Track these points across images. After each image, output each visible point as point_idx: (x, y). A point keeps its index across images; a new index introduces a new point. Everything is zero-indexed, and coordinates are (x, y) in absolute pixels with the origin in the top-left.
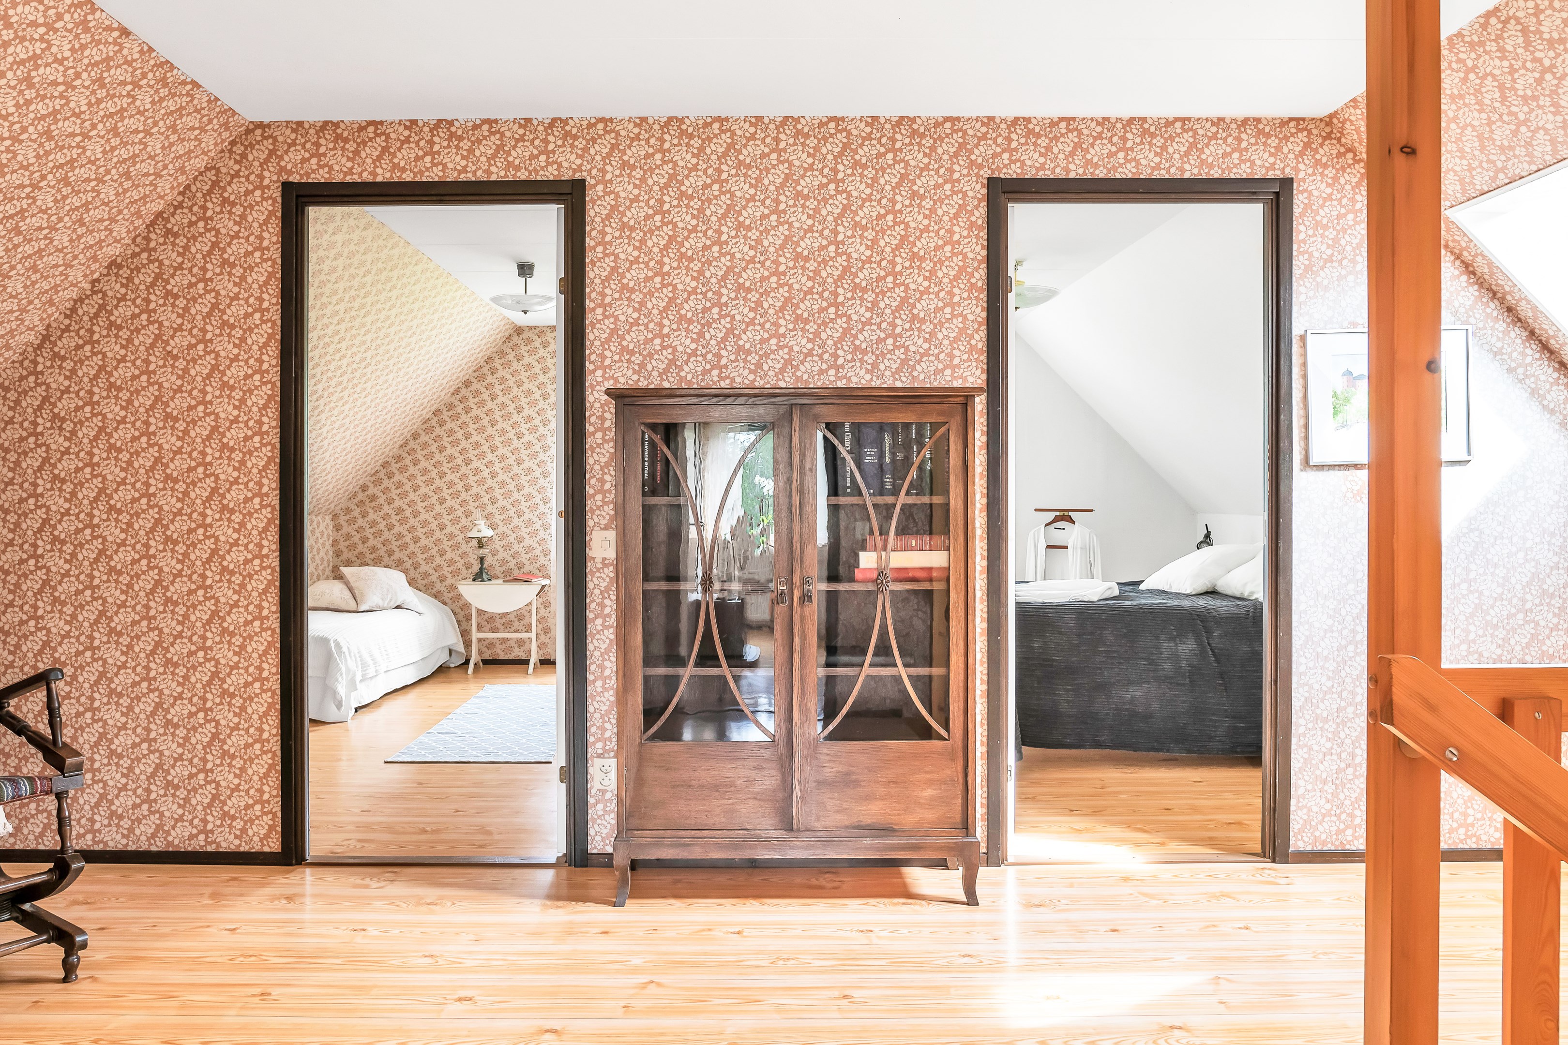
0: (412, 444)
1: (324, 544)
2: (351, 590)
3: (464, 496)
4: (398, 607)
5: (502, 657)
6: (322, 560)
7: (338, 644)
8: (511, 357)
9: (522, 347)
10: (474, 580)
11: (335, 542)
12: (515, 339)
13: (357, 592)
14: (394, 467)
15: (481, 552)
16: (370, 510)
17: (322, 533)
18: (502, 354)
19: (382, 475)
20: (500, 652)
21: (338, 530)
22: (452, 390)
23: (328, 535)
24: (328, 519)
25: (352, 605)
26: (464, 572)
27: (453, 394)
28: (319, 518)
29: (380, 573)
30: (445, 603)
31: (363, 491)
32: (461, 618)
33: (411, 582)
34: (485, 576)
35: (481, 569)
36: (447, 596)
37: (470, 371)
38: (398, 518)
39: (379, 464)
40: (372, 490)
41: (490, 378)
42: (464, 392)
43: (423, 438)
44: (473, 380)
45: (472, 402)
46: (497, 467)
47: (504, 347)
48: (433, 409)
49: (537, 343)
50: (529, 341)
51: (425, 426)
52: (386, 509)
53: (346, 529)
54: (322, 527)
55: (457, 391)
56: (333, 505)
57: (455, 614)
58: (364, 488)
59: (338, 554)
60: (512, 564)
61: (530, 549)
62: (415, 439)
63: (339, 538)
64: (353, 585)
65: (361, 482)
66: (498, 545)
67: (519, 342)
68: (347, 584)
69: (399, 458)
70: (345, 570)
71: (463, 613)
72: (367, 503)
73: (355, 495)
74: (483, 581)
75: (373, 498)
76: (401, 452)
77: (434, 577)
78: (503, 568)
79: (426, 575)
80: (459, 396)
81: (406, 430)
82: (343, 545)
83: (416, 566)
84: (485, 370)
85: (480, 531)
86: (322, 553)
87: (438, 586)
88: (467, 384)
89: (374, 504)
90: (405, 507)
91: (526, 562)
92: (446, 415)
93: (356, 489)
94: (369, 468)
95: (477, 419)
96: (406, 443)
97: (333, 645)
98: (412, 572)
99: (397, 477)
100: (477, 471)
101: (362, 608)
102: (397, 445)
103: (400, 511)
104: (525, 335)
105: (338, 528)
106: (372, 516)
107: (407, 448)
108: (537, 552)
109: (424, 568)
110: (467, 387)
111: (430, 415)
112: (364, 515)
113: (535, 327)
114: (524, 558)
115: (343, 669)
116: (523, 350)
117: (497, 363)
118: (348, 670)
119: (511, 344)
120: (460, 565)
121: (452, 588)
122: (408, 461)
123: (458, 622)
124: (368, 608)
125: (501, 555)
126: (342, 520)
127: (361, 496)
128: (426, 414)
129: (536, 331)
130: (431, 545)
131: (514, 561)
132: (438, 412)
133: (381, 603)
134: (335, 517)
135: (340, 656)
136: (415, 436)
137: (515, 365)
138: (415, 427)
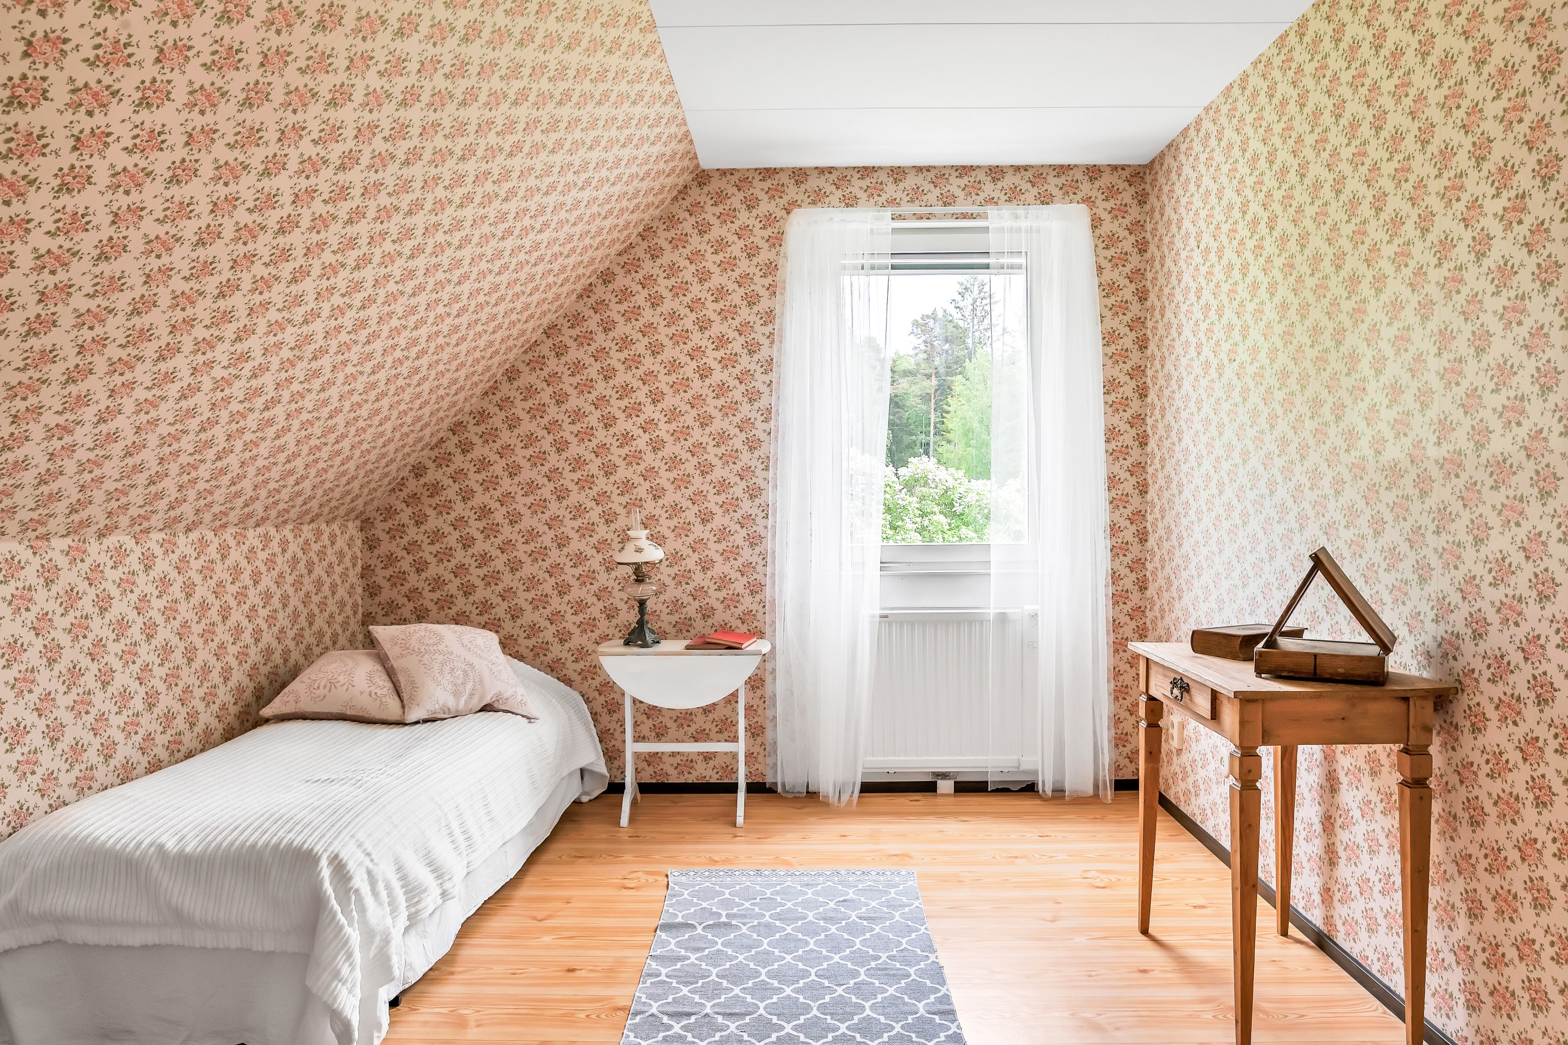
0: (505, 389)
1: (344, 575)
2: (391, 674)
3: (601, 483)
4: (487, 708)
5: (674, 778)
6: (342, 604)
7: (340, 869)
8: (688, 225)
9: (708, 208)
10: (627, 643)
11: (367, 571)
12: (695, 194)
13: (402, 678)
14: (473, 432)
15: (642, 590)
16: (430, 512)
17: (341, 555)
18: (671, 221)
19: (451, 445)
20: (671, 771)
21: (371, 548)
22: (579, 287)
23: (354, 558)
24: (353, 527)
25: (393, 708)
26: (603, 625)
27: (580, 296)
28: (335, 526)
29: (448, 632)
30: (568, 682)
31: (418, 476)
32: (599, 709)
33: (508, 646)
34: (649, 637)
35: (641, 623)
36: (572, 669)
37: (613, 251)
38: (481, 525)
39: (445, 425)
40: (433, 475)
41: (648, 267)
42: (600, 292)
43: (527, 378)
44: (618, 270)
45: (615, 311)
46: (663, 431)
47: (675, 209)
48: (545, 322)
49: (736, 200)
50: (720, 197)
51: (529, 356)
52: (459, 509)
53: (386, 546)
54: (340, 543)
55: (588, 290)
56: (360, 502)
57: (587, 701)
58: (418, 471)
59: (372, 591)
60: (692, 609)
61: (723, 582)
62: (510, 379)
63: (372, 562)
64: (395, 664)
65: (411, 460)
66: (665, 574)
67: (702, 199)
68: (383, 660)
69: (482, 416)
70: (380, 632)
71: (602, 700)
72: (424, 498)
73: (402, 484)
74: (645, 645)
75: (435, 489)
76: (485, 404)
77: (548, 634)
78: (675, 618)
79: (533, 630)
80: (592, 301)
81: (496, 360)
82: (381, 576)
83: (515, 614)
84: (640, 252)
85: (639, 550)
86: (341, 592)
87: (557, 650)
88: (607, 277)
89: (436, 500)
90: (494, 505)
91: (717, 605)
92: (567, 335)
93: (405, 473)
94: (427, 431)
95: (625, 342)
96: (494, 389)
97: (326, 872)
98: (508, 626)
99: (479, 451)
100: (626, 438)
101: (412, 717)
102: (478, 391)
103: (484, 512)
104: (715, 184)
105: (371, 544)
106: (433, 522)
107: (497, 398)
108: (739, 586)
109: (530, 616)
110: (605, 282)
111: (537, 335)
112: (419, 520)
113: (732, 172)
114: (714, 598)
115: (353, 934)
116: (710, 213)
117: (662, 239)
118: (368, 934)
119: (686, 203)
120: (595, 612)
121: (581, 654)
122: (498, 420)
123: (595, 715)
124: (424, 715)
125: (672, 592)
126: (380, 529)
127: (413, 485)
128: (533, 331)
129: (735, 178)
130: (542, 575)
131: (696, 604)
132: (551, 330)
133: (451, 703)
134: (366, 524)
135: (344, 901)
136: (512, 374)
137: (696, 242)
138: (511, 356)
